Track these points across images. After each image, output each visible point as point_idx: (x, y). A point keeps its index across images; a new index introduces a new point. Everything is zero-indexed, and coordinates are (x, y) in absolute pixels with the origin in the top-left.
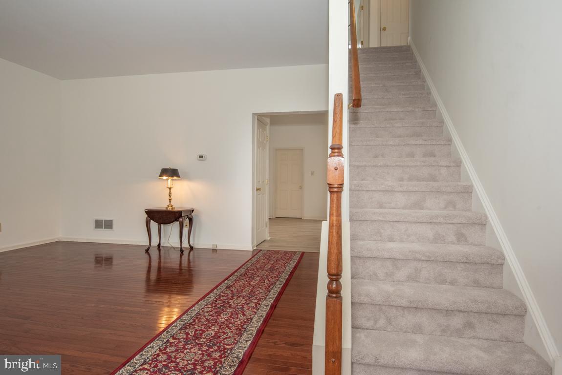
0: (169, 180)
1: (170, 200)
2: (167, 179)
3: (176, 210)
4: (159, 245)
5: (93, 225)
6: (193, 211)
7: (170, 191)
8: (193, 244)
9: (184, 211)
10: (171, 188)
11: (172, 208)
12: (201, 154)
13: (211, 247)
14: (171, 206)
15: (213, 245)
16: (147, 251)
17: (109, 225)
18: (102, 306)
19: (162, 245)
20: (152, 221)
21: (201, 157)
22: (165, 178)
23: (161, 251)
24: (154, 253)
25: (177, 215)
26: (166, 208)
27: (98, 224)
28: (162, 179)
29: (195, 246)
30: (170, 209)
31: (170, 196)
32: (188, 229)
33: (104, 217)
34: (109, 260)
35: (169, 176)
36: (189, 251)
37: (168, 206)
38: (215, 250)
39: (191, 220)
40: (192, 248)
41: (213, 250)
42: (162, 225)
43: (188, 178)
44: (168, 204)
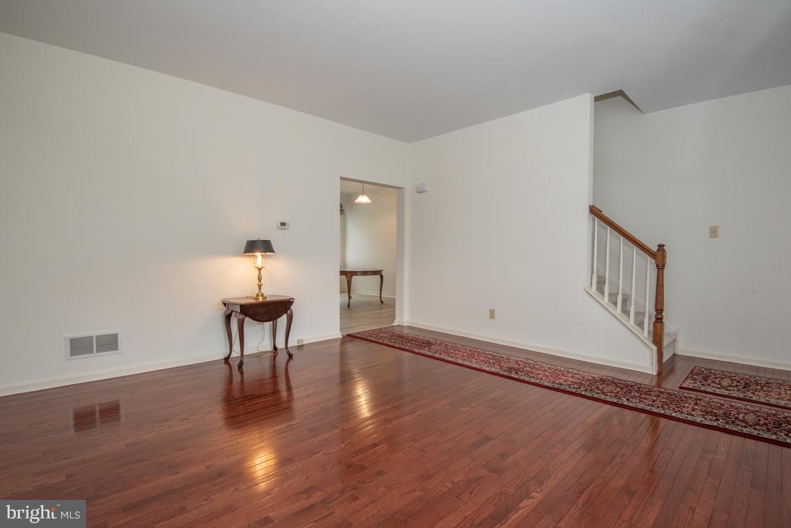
1: (260, 286)
5: (65, 350)
7: (260, 273)
10: (261, 269)
12: (282, 220)
14: (262, 295)
15: (298, 341)
17: (109, 343)
21: (283, 224)
27: (79, 347)
31: (260, 280)
33: (94, 331)
37: (258, 295)
44: (257, 293)
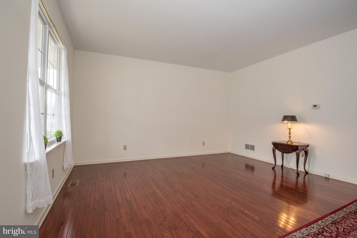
0: (289, 124)
1: (290, 137)
2: (288, 123)
3: (294, 144)
4: (282, 166)
5: (244, 147)
6: (308, 146)
7: (290, 131)
8: (308, 170)
9: (300, 146)
10: (290, 129)
11: (292, 143)
12: (315, 104)
13: (324, 175)
14: (291, 141)
15: (326, 174)
16: (273, 168)
17: (252, 148)
18: (233, 203)
19: (284, 166)
20: (276, 150)
21: (315, 106)
22: (286, 122)
23: (284, 171)
24: (278, 171)
25: (295, 148)
26: (287, 142)
27: (247, 147)
28: (284, 122)
29: (310, 172)
30: (289, 143)
31: (290, 134)
32: (304, 158)
33: (250, 143)
34: (252, 168)
35: (288, 121)
36: (304, 175)
37: (288, 141)
38: (327, 179)
39: (306, 153)
40: (307, 173)
41: (325, 178)
42: (284, 154)
43: (304, 121)
44: (288, 140)
